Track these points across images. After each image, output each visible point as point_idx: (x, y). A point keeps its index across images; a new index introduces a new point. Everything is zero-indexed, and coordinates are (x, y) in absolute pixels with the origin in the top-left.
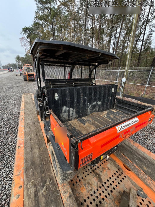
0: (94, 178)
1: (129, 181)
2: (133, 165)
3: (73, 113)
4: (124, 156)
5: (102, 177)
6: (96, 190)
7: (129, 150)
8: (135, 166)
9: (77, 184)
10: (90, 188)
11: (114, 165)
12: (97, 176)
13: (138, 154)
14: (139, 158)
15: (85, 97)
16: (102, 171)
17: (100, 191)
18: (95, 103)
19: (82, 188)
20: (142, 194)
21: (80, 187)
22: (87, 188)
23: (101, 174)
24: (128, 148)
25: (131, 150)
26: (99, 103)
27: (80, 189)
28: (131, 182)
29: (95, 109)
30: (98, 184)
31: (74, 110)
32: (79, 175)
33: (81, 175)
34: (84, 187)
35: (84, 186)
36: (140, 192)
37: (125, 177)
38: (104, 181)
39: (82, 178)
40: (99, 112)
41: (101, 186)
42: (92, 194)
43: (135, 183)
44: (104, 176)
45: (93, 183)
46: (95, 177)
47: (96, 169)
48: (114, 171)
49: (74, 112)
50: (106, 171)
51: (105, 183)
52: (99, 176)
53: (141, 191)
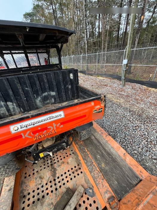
0: (48, 172)
1: (83, 178)
2: (92, 161)
3: (14, 108)
4: (86, 151)
5: (57, 172)
6: (45, 184)
7: (96, 145)
8: (93, 163)
9: (29, 177)
10: (40, 182)
11: (75, 160)
12: (53, 170)
13: (104, 149)
14: (102, 153)
15: (27, 89)
16: (59, 166)
17: (49, 185)
18: (46, 94)
19: (31, 181)
20: (90, 192)
21: (31, 180)
22: (36, 182)
23: (57, 168)
24: (96, 142)
25: (98, 144)
26: (53, 93)
27: (30, 182)
28: (85, 178)
29: (49, 101)
30: (50, 179)
31: (14, 104)
32: (35, 169)
33: (38, 168)
34: (35, 181)
35: (34, 179)
36: (88, 190)
37: (81, 172)
38: (57, 175)
39: (37, 172)
40: (56, 103)
41: (52, 180)
42: (40, 188)
43: (89, 180)
44: (59, 170)
45: (45, 177)
46: (50, 172)
47: (55, 163)
48: (72, 166)
49: (15, 106)
50: (64, 166)
51: (58, 178)
52: (54, 170)
53: (91, 189)
